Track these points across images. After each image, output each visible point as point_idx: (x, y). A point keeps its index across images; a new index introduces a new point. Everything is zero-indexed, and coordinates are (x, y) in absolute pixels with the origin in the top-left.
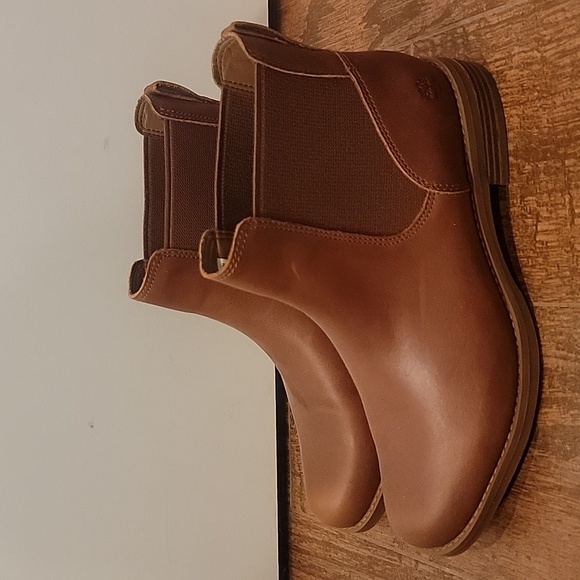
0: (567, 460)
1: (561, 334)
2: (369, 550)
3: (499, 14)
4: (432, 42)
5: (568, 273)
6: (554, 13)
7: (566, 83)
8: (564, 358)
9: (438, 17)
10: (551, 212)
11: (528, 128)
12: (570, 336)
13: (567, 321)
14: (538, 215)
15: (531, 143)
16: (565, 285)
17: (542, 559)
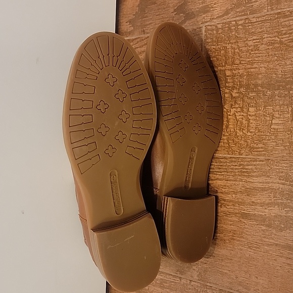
0: (282, 231)
1: (282, 172)
2: (162, 276)
3: (257, 17)
4: (216, 27)
5: (288, 144)
6: (288, 21)
8: (283, 184)
9: (220, 14)
10: (281, 115)
11: (270, 74)
12: (287, 174)
13: (286, 167)
14: (273, 116)
15: (271, 81)
16: (286, 149)
17: (264, 278)
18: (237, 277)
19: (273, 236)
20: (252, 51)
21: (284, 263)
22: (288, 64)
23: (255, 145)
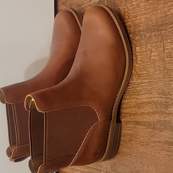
0: (162, 132)
1: (160, 89)
2: (89, 169)
5: (162, 69)
7: (162, 6)
8: (161, 98)
10: (156, 49)
11: (148, 22)
12: (163, 90)
13: (162, 85)
14: (151, 50)
15: (149, 27)
16: (161, 73)
17: (153, 167)
18: (135, 167)
19: (157, 135)
20: (136, 8)
21: (165, 155)
22: (159, 13)
23: (141, 73)
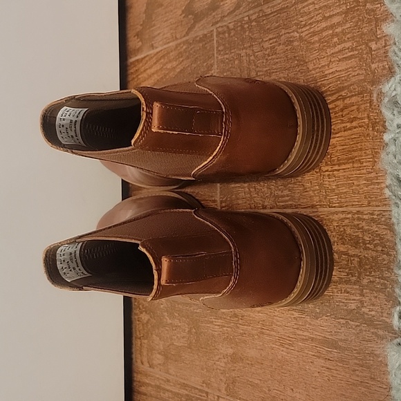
0: (317, 319)
2: (187, 390)
3: (271, 7)
4: (228, 27)
5: (317, 187)
6: (307, 6)
7: (315, 54)
9: (231, 9)
16: (315, 195)
17: (301, 391)
18: (269, 390)
19: (307, 326)
20: (269, 55)
21: (323, 367)
23: (280, 193)
